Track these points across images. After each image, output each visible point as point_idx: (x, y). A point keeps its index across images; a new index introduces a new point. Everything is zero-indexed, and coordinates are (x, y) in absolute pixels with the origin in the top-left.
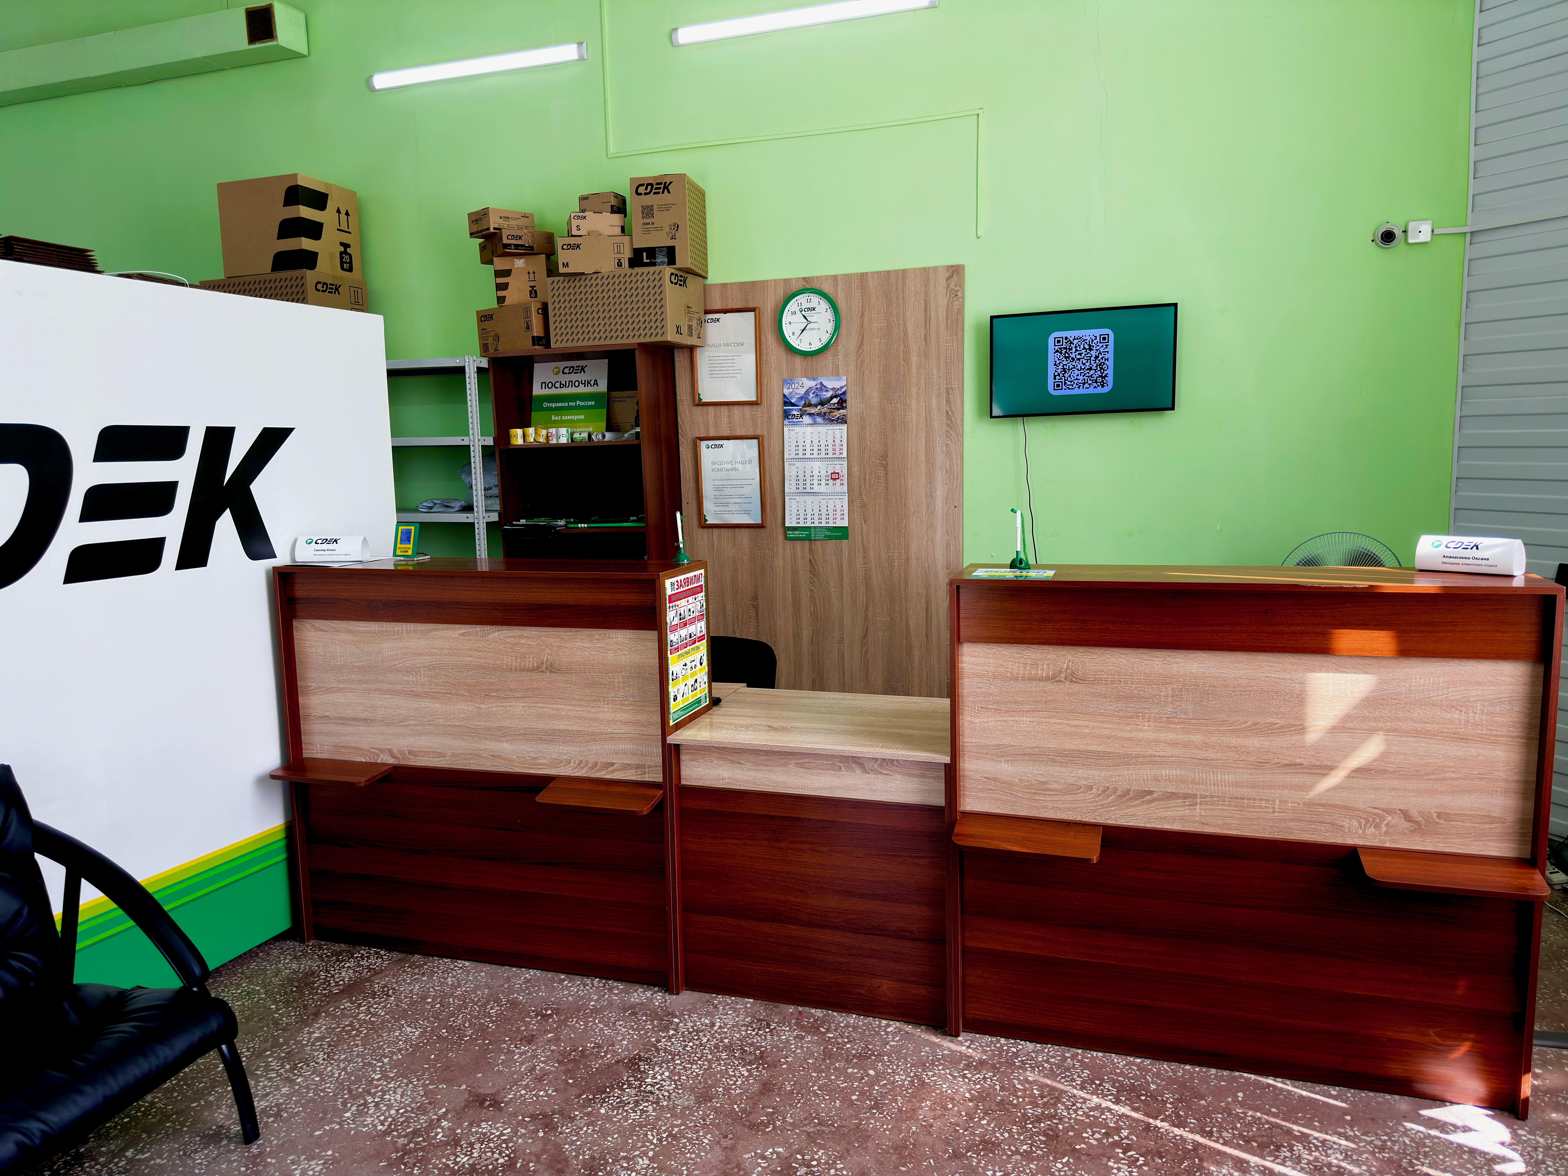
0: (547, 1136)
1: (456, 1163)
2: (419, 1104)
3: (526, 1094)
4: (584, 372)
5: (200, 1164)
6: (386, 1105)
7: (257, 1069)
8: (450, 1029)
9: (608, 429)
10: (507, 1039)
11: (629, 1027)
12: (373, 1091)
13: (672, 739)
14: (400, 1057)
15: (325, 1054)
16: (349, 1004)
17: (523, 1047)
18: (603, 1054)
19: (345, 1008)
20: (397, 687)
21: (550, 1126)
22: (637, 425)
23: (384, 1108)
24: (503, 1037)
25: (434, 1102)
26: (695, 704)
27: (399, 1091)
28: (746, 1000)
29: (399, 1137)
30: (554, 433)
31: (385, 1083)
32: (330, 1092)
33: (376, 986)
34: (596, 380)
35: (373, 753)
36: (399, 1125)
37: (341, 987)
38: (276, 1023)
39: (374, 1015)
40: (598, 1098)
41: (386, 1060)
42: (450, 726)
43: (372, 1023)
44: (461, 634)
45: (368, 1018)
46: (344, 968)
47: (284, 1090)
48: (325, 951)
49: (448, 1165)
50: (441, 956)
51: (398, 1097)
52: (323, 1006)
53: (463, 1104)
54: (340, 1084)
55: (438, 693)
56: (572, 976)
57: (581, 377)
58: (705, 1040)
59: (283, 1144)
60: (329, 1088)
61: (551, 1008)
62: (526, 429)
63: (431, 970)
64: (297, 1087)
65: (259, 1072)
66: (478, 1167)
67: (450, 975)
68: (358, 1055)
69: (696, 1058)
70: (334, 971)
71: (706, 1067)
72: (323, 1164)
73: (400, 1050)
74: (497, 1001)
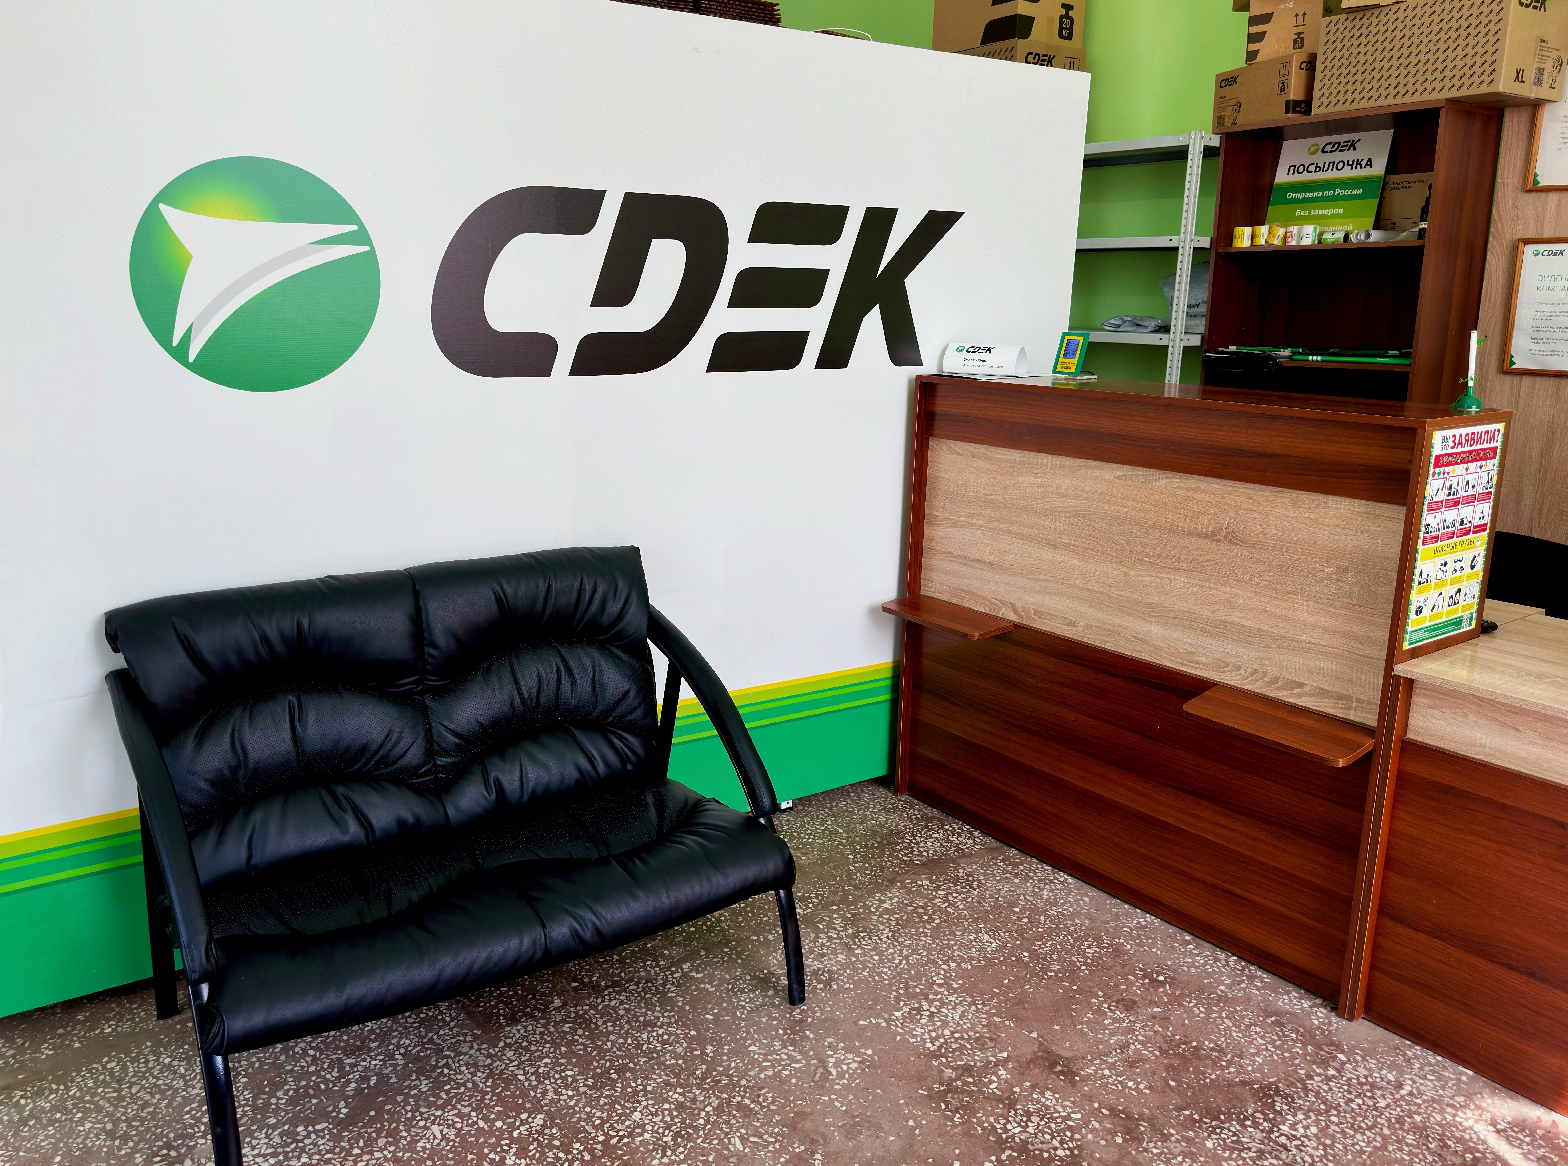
0: (1125, 1145)
1: (1006, 1131)
2: (978, 1035)
3: (1110, 1076)
4: (1354, 149)
5: (744, 1007)
6: (941, 1020)
7: (820, 922)
8: (1034, 955)
9: (1376, 227)
10: (1100, 993)
11: (1269, 1040)
12: (931, 997)
13: (1402, 669)
14: (970, 967)
15: (890, 931)
16: (927, 882)
17: (1117, 1012)
18: (1224, 1063)
19: (922, 886)
20: (1031, 532)
21: (1133, 1136)
22: (1423, 219)
23: (939, 1024)
24: (1096, 989)
25: (995, 1040)
26: (1451, 625)
27: (960, 1009)
28: (1461, 1068)
29: (947, 1065)
30: (1295, 232)
31: (946, 993)
32: (886, 980)
33: (961, 871)
34: (1370, 160)
35: (995, 604)
36: (950, 1052)
37: (924, 859)
38: (850, 876)
39: (952, 905)
40: (1206, 1123)
41: (953, 965)
42: (1087, 590)
43: (948, 914)
44: (1118, 477)
45: (944, 906)
46: (931, 837)
47: (841, 957)
48: (916, 812)
49: (995, 1128)
50: (1042, 861)
51: (957, 1016)
52: (900, 875)
53: (1029, 1057)
54: (898, 973)
55: (1078, 546)
56: (1201, 942)
57: (1349, 156)
58: (1382, 1104)
59: (825, 1020)
60: (886, 973)
61: (1165, 974)
62: (1257, 228)
63: (1027, 874)
64: (854, 959)
65: (821, 926)
66: (1030, 1147)
67: (1048, 886)
68: (924, 947)
69: (1363, 1125)
70: (920, 837)
71: (1378, 1145)
72: (860, 1062)
73: (971, 959)
74: (1098, 939)
